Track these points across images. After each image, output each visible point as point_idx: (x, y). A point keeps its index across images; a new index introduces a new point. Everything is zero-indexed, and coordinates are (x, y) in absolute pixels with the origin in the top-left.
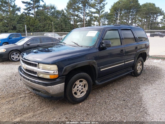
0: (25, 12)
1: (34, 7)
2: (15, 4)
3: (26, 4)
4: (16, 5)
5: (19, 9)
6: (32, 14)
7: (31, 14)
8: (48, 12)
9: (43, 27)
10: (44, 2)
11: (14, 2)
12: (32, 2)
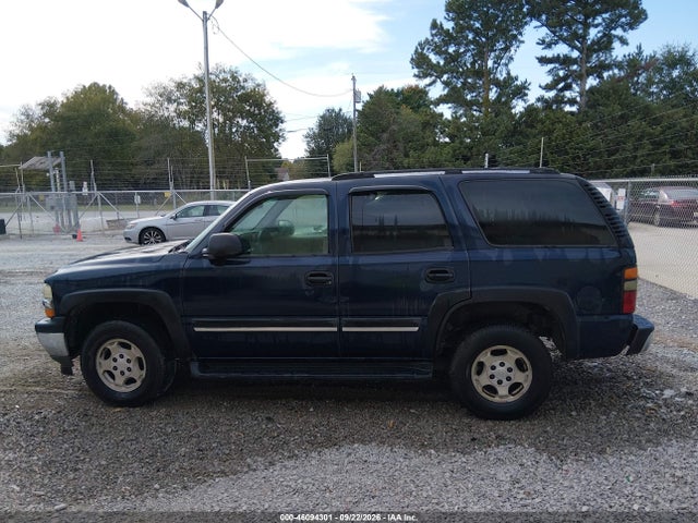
0: (546, 97)
1: (584, 71)
2: (509, 74)
3: (551, 66)
4: (513, 74)
5: (521, 91)
6: (572, 102)
7: (566, 103)
8: (650, 82)
9: (611, 154)
10: (627, 44)
11: (506, 65)
12: (575, 54)
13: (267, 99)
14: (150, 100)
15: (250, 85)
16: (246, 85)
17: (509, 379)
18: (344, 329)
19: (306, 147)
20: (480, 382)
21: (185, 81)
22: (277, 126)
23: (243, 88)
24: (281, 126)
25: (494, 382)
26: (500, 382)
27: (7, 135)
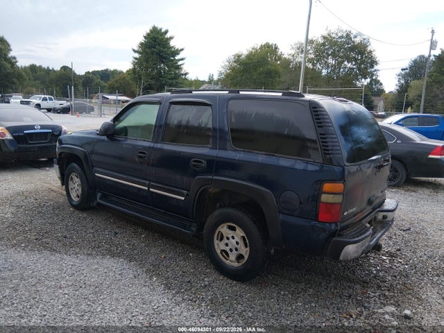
13: (369, 49)
14: (293, 52)
15: (357, 40)
16: (355, 39)
17: (236, 249)
18: (151, 190)
19: (397, 83)
20: (219, 246)
21: (314, 39)
22: (372, 67)
23: (354, 42)
24: (376, 67)
25: (227, 249)
26: (231, 250)
27: (218, 73)
